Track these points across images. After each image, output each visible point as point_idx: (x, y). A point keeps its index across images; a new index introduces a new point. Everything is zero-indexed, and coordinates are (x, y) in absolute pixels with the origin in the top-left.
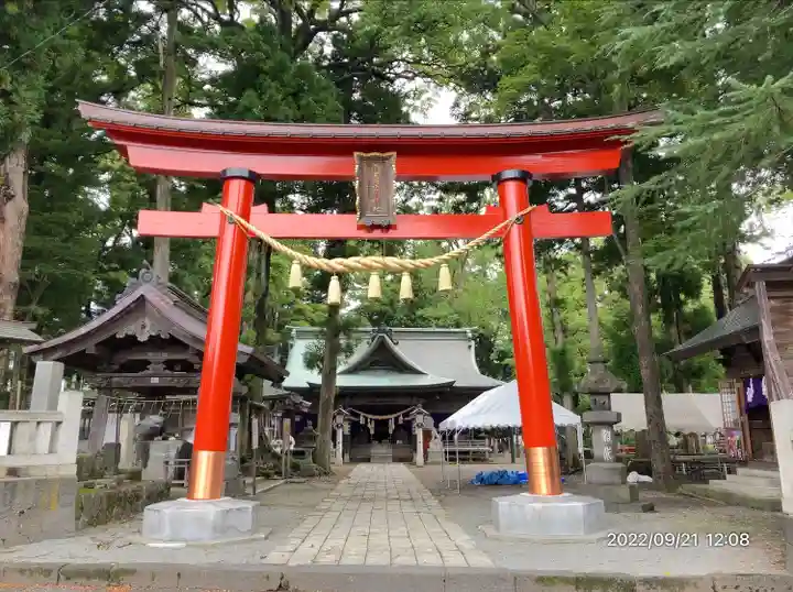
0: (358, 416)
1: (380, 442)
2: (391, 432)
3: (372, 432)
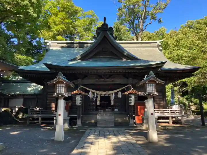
2: (112, 103)
3: (98, 103)
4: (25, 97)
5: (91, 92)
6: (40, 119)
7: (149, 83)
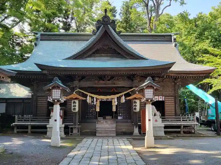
0: (86, 96)
1: (104, 118)
2: (114, 109)
3: (98, 109)
4: (8, 101)
5: (89, 96)
6: (29, 127)
7: (147, 88)
